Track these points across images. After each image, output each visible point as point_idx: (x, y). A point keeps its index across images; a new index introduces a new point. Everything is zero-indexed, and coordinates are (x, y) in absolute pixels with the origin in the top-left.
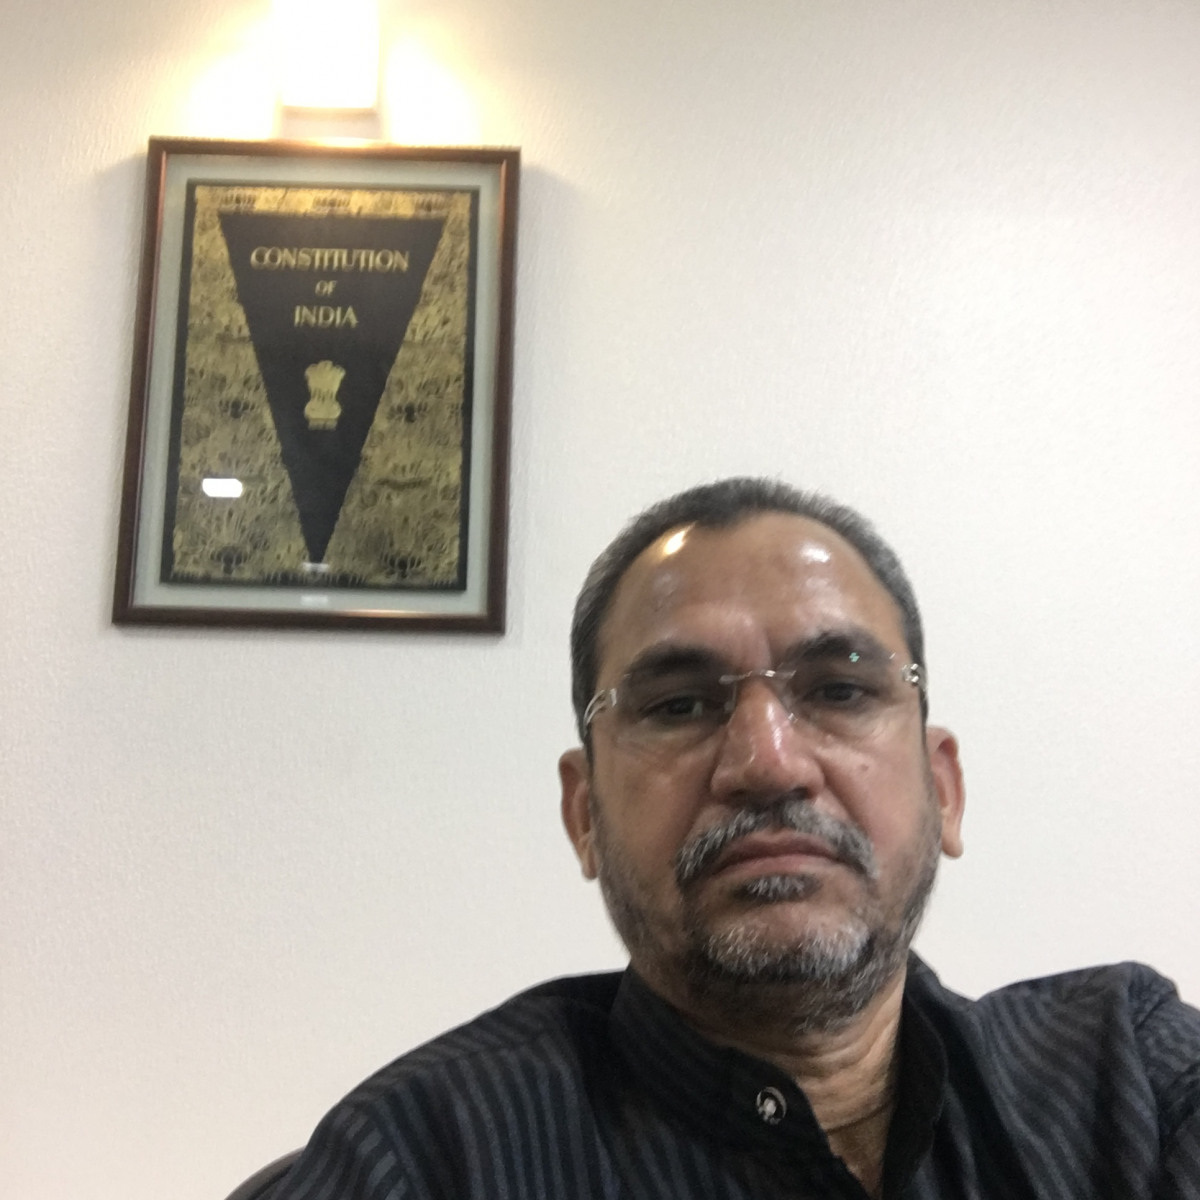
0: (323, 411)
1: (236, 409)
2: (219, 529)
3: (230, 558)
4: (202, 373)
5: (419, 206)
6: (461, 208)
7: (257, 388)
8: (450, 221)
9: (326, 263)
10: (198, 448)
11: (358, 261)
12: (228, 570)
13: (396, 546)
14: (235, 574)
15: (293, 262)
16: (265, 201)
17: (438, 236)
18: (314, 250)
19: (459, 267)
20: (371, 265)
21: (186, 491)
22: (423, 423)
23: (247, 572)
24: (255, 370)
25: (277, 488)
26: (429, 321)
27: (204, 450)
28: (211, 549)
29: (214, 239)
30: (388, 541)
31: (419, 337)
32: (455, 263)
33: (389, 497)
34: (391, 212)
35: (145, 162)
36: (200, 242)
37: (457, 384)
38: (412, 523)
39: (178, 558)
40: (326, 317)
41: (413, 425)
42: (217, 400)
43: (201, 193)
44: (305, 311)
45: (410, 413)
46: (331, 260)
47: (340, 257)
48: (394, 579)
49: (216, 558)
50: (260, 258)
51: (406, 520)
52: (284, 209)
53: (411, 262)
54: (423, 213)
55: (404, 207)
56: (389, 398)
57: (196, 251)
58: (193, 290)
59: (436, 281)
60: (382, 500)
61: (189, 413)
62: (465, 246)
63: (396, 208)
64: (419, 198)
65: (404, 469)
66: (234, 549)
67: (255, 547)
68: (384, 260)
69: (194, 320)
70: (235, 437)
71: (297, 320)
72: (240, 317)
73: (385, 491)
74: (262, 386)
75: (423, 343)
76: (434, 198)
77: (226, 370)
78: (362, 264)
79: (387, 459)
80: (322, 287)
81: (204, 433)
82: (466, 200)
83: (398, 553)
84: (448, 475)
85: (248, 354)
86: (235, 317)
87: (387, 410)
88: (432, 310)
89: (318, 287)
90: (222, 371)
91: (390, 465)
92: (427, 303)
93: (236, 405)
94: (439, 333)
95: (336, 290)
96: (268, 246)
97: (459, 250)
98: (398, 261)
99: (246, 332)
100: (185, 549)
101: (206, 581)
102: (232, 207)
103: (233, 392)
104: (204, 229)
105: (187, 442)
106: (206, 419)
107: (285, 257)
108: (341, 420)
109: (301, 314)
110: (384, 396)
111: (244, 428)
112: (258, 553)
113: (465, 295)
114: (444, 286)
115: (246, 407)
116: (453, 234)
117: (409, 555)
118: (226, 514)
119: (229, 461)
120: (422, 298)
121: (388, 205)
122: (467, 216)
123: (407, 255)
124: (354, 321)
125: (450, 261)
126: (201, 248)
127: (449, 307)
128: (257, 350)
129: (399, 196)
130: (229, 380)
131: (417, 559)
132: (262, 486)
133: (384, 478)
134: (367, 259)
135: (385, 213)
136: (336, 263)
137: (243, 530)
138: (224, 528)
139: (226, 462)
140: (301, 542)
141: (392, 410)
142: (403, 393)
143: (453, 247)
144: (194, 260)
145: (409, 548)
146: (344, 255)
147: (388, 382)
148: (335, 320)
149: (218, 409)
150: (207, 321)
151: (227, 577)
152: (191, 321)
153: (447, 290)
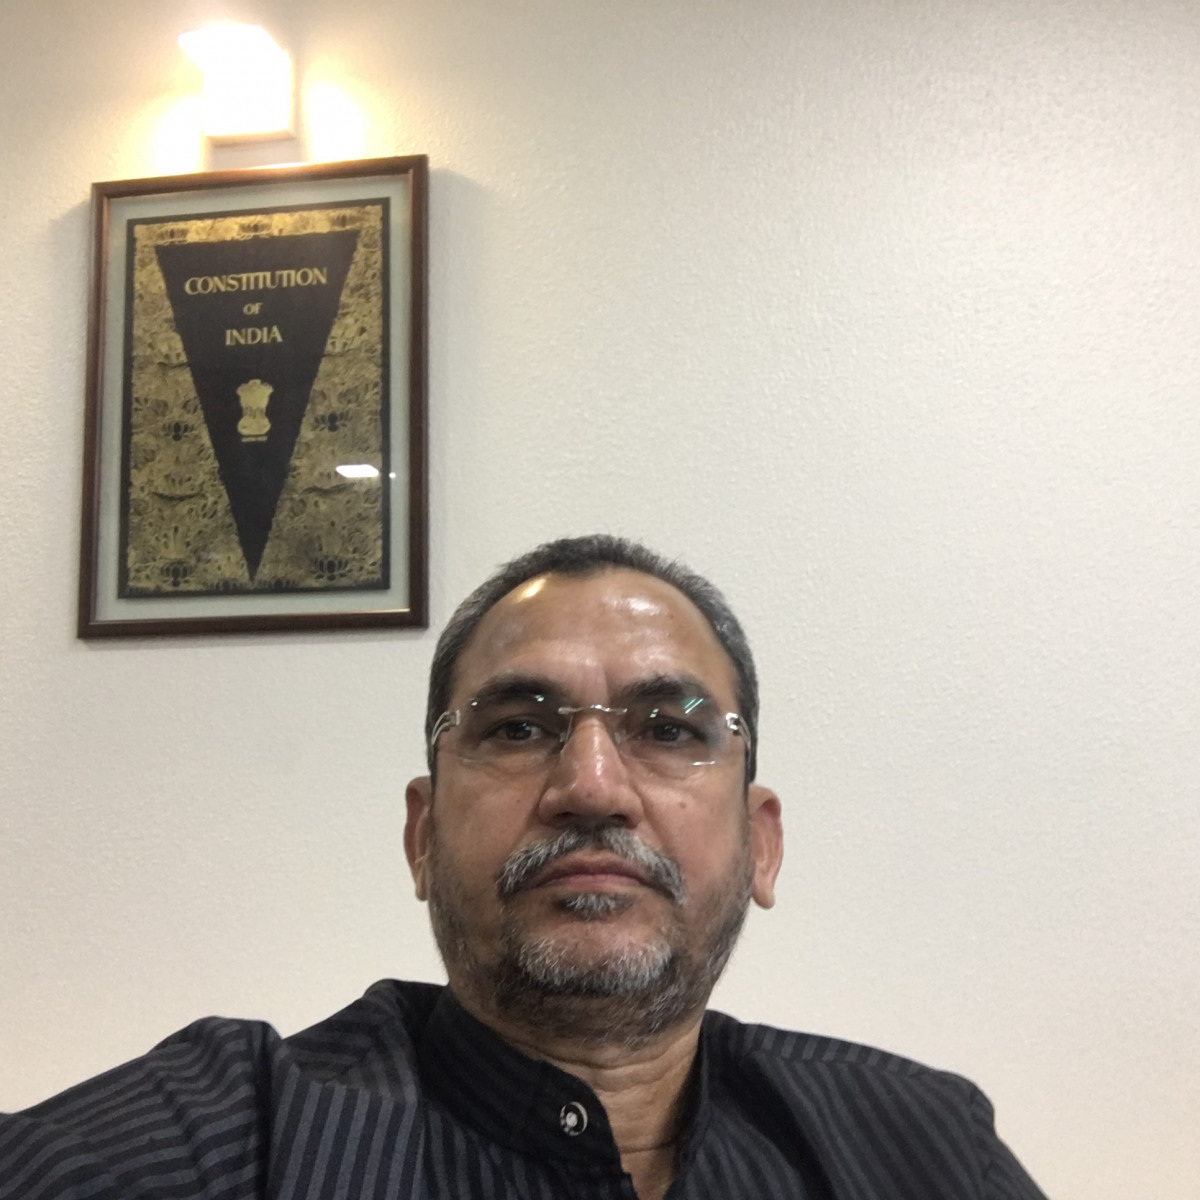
0: (254, 426)
1: (178, 431)
2: (166, 545)
3: (177, 571)
4: (146, 401)
5: (334, 222)
6: (374, 218)
7: (195, 411)
8: (363, 232)
9: (252, 287)
10: (146, 470)
11: (281, 277)
12: (177, 583)
13: (325, 549)
14: (183, 587)
15: (223, 288)
16: (197, 232)
17: (354, 248)
18: (240, 276)
19: (374, 276)
20: (293, 283)
21: (139, 513)
22: (345, 431)
23: (193, 584)
24: (193, 394)
25: (215, 503)
26: (345, 333)
27: (151, 472)
28: (160, 564)
29: (153, 273)
30: (317, 545)
31: (338, 349)
32: (370, 273)
33: (316, 504)
34: (309, 231)
35: (91, 209)
36: (140, 276)
37: (376, 390)
38: (338, 527)
39: (132, 574)
40: (254, 336)
41: (335, 434)
42: (160, 425)
43: (139, 230)
44: (235, 333)
45: (332, 421)
46: (257, 279)
47: (264, 278)
48: (323, 582)
49: (165, 571)
50: (193, 287)
51: (333, 524)
52: (213, 239)
53: (329, 278)
54: (338, 229)
55: (320, 224)
56: (313, 410)
57: (137, 286)
58: (136, 323)
59: (352, 292)
60: (310, 509)
61: (135, 439)
62: (378, 256)
63: (314, 227)
64: (334, 213)
65: (329, 477)
66: (180, 562)
67: (199, 560)
68: (305, 277)
69: (139, 352)
70: (178, 458)
71: (228, 342)
72: (178, 345)
73: (313, 497)
74: (199, 406)
75: (342, 355)
76: (348, 212)
77: (167, 396)
78: (285, 284)
79: (314, 467)
80: (249, 309)
81: (150, 457)
82: (379, 208)
83: (326, 557)
85: (186, 377)
86: (172, 345)
87: (312, 420)
88: (349, 320)
89: (245, 309)
90: (162, 398)
91: (316, 474)
92: (345, 315)
93: (177, 427)
94: (356, 343)
95: (262, 311)
96: (200, 277)
97: (373, 259)
98: (317, 276)
99: (184, 358)
100: (138, 565)
102: (166, 241)
103: (175, 414)
104: (144, 265)
105: (136, 467)
106: (152, 442)
107: (216, 283)
108: (269, 434)
109: (232, 336)
110: (309, 407)
111: (186, 448)
112: (201, 565)
113: (380, 304)
114: (360, 296)
115: (186, 428)
116: (366, 246)
117: (336, 557)
118: (172, 531)
119: (173, 481)
120: (340, 311)
121: (305, 223)
122: (379, 225)
123: (325, 270)
124: (279, 339)
125: (365, 272)
126: (141, 283)
127: (365, 316)
128: (194, 375)
129: (316, 214)
130: (170, 405)
131: (344, 561)
132: (203, 502)
133: (311, 486)
134: (289, 276)
135: (305, 232)
136: (261, 286)
137: (188, 544)
138: (171, 544)
139: (170, 482)
140: (239, 552)
141: (317, 420)
142: (326, 403)
143: (367, 259)
144: (136, 295)
145: (337, 550)
146: (268, 275)
147: (312, 394)
148: (261, 340)
149: (162, 433)
150: (149, 351)
151: (176, 589)
152: (135, 353)
153: (362, 300)
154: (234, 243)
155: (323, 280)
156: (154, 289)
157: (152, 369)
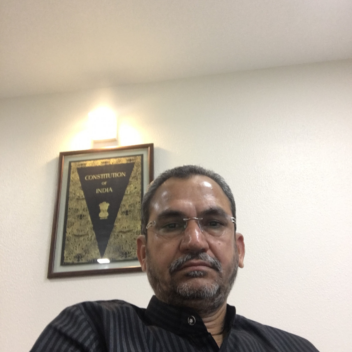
0: (104, 215)
1: (81, 217)
2: (76, 249)
3: (79, 257)
4: (72, 209)
5: (127, 160)
6: (139, 159)
7: (87, 210)
8: (136, 163)
9: (104, 177)
10: (71, 228)
11: (113, 175)
12: (79, 260)
13: (124, 248)
14: (80, 261)
15: (96, 178)
16: (89, 164)
17: (133, 167)
18: (101, 175)
19: (139, 174)
20: (116, 176)
21: (68, 240)
22: (130, 215)
23: (84, 261)
24: (86, 206)
25: (92, 237)
26: (131, 189)
27: (73, 228)
28: (74, 255)
29: (76, 175)
30: (122, 248)
31: (129, 193)
32: (138, 173)
33: (122, 236)
34: (121, 163)
35: (59, 159)
36: (72, 176)
37: (139, 204)
38: (128, 242)
39: (65, 258)
40: (104, 190)
41: (127, 216)
42: (76, 215)
43: (72, 164)
44: (99, 190)
45: (127, 213)
46: (106, 176)
47: (108, 175)
48: (124, 258)
49: (75, 257)
50: (87, 178)
51: (126, 241)
52: (93, 165)
53: (126, 175)
54: (129, 162)
55: (124, 161)
56: (121, 210)
57: (71, 178)
58: (70, 188)
59: (133, 178)
60: (120, 236)
61: (69, 219)
62: (140, 169)
63: (122, 162)
64: (128, 158)
65: (125, 228)
66: (80, 254)
67: (86, 253)
68: (119, 175)
69: (71, 195)
70: (81, 224)
71: (97, 192)
72: (82, 193)
73: (121, 234)
74: (88, 210)
75: (130, 194)
76: (131, 158)
77: (79, 207)
78: (114, 176)
79: (121, 225)
80: (103, 183)
81: (72, 224)
82: (140, 157)
83: (124, 251)
84: (137, 228)
85: (84, 202)
86: (81, 193)
87: (121, 212)
88: (132, 185)
89: (102, 184)
90: (77, 208)
91: (122, 227)
92: (130, 184)
93: (81, 216)
94: (134, 191)
95: (107, 184)
96: (89, 175)
97: (138, 170)
98: (123, 174)
99: (84, 197)
100: (67, 256)
101: (73, 264)
102: (81, 166)
103: (80, 212)
104: (73, 173)
105: (68, 227)
106: (73, 220)
107: (94, 177)
108: (108, 217)
109: (98, 191)
110: (120, 209)
111: (83, 221)
112: (86, 255)
113: (141, 181)
114: (135, 179)
115: (84, 216)
116: (136, 166)
117: (127, 251)
118: (78, 245)
119: (79, 231)
120: (129, 183)
121: (120, 161)
122: (140, 161)
123: (125, 173)
124: (112, 191)
125: (136, 173)
126: (72, 178)
127: (136, 184)
128: (86, 201)
129: (123, 159)
130: (79, 210)
131: (130, 252)
132: (87, 236)
133: (120, 231)
134: (115, 175)
135: (119, 163)
136: (107, 177)
137: (83, 249)
138: (78, 249)
139: (78, 231)
140: (98, 250)
141: (122, 212)
142: (125, 208)
143: (137, 169)
144: (71, 181)
145: (127, 249)
146: (109, 175)
147: (121, 205)
148: (107, 191)
149: (76, 217)
150: (74, 195)
151: (78, 262)
152: (69, 196)
153: (136, 180)
154: (99, 167)
155: (125, 175)
156: (76, 179)
157: (75, 200)
